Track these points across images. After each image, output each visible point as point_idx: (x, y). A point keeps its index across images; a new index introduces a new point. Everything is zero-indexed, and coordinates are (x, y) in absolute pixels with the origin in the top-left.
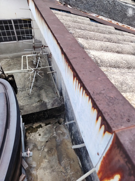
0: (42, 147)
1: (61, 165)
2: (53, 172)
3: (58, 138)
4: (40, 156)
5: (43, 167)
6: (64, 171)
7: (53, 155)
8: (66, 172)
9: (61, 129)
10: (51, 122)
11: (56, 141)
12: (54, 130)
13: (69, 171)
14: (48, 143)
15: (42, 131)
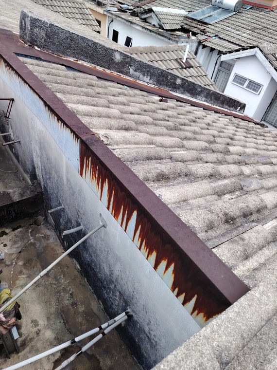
0: (14, 261)
1: (49, 277)
2: (38, 288)
3: (38, 245)
4: (12, 272)
5: (21, 284)
6: (54, 282)
7: (34, 267)
8: (59, 282)
9: (41, 231)
10: (22, 225)
11: (35, 248)
12: (30, 235)
13: (63, 281)
14: (22, 253)
15: (9, 239)
